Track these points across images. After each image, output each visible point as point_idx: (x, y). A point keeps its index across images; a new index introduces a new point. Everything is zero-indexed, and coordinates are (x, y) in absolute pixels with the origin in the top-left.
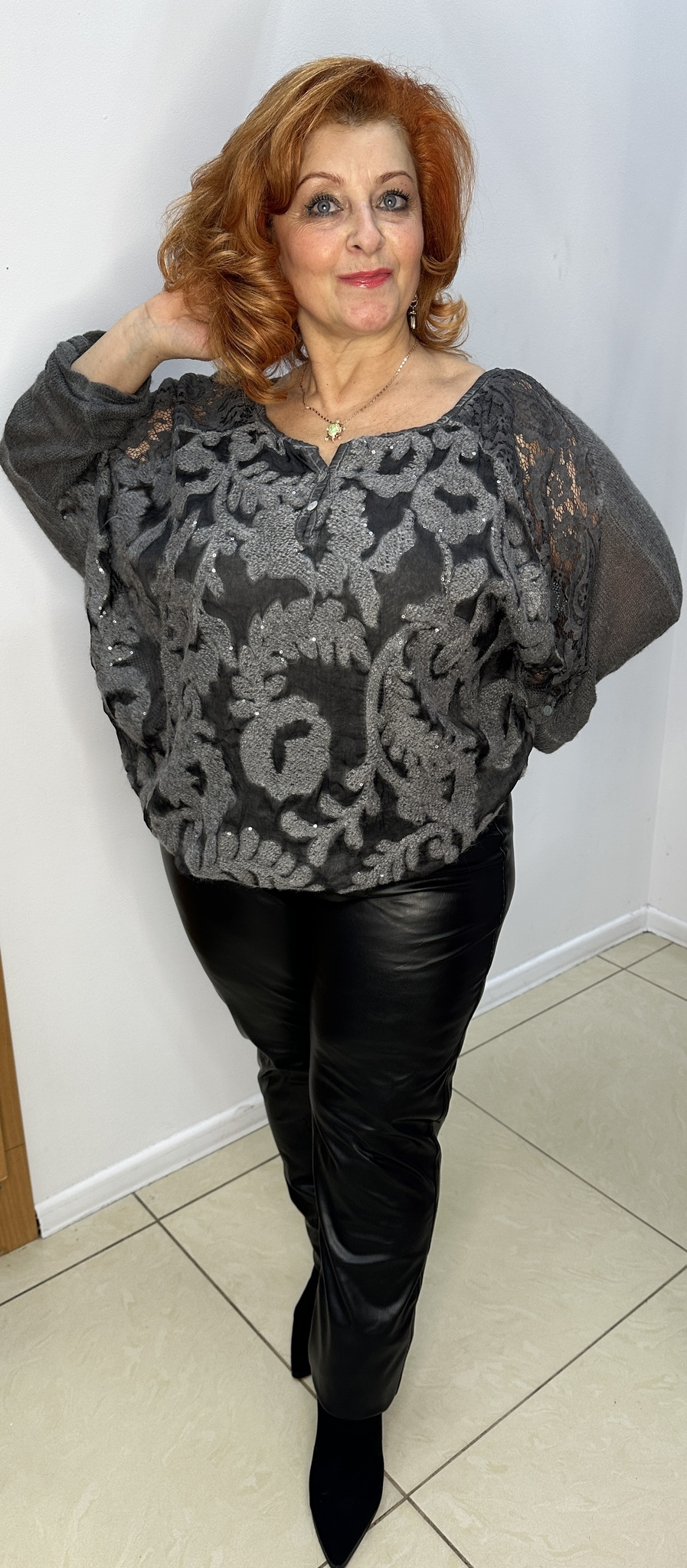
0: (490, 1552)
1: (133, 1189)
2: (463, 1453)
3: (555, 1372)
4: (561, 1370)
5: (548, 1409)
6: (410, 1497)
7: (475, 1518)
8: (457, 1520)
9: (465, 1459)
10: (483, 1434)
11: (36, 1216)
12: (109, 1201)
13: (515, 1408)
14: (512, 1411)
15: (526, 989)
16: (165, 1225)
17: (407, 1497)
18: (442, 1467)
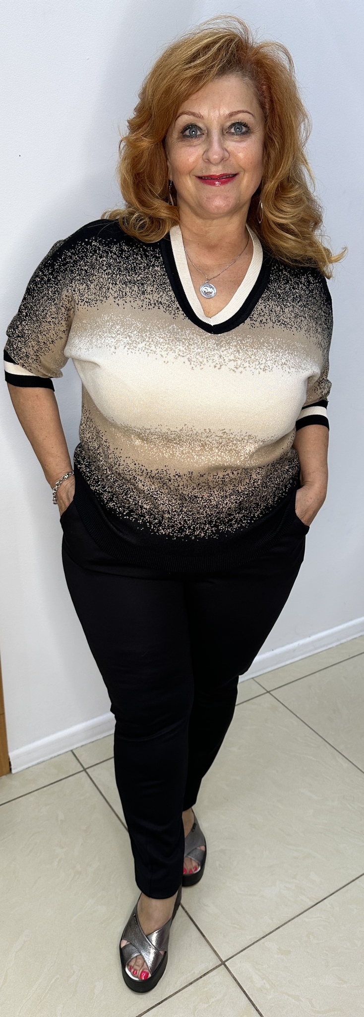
0: (273, 1005)
1: (71, 748)
2: (263, 940)
3: (329, 894)
4: (333, 894)
5: (321, 917)
6: (226, 963)
7: (265, 982)
8: (254, 982)
9: (264, 943)
10: (277, 929)
11: (9, 759)
12: (56, 754)
13: (300, 915)
14: (298, 916)
15: (338, 643)
16: (90, 773)
17: (223, 963)
18: (248, 947)
